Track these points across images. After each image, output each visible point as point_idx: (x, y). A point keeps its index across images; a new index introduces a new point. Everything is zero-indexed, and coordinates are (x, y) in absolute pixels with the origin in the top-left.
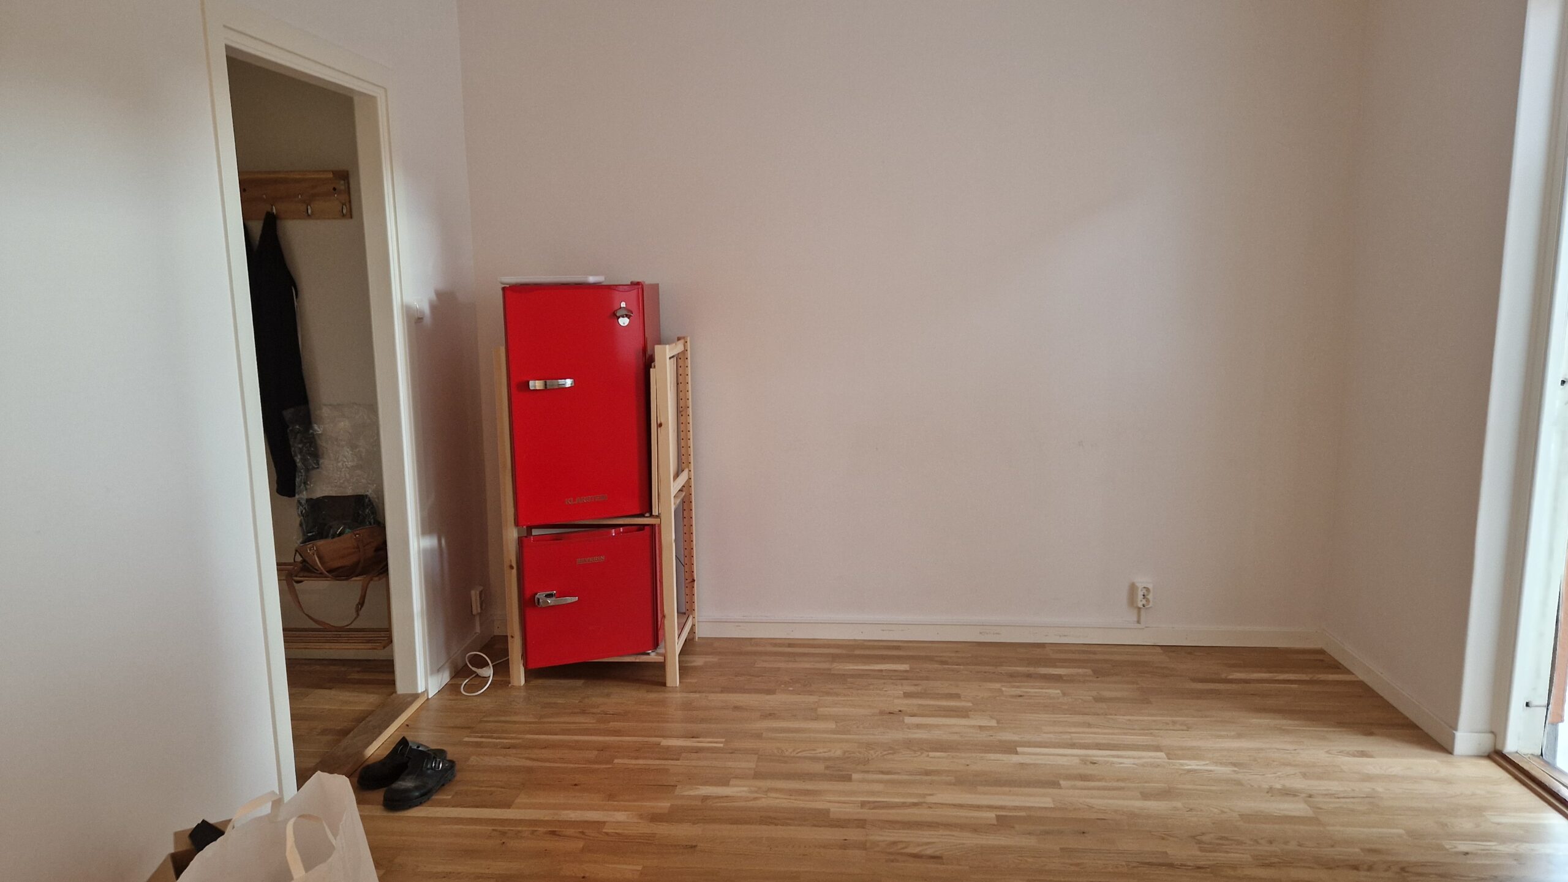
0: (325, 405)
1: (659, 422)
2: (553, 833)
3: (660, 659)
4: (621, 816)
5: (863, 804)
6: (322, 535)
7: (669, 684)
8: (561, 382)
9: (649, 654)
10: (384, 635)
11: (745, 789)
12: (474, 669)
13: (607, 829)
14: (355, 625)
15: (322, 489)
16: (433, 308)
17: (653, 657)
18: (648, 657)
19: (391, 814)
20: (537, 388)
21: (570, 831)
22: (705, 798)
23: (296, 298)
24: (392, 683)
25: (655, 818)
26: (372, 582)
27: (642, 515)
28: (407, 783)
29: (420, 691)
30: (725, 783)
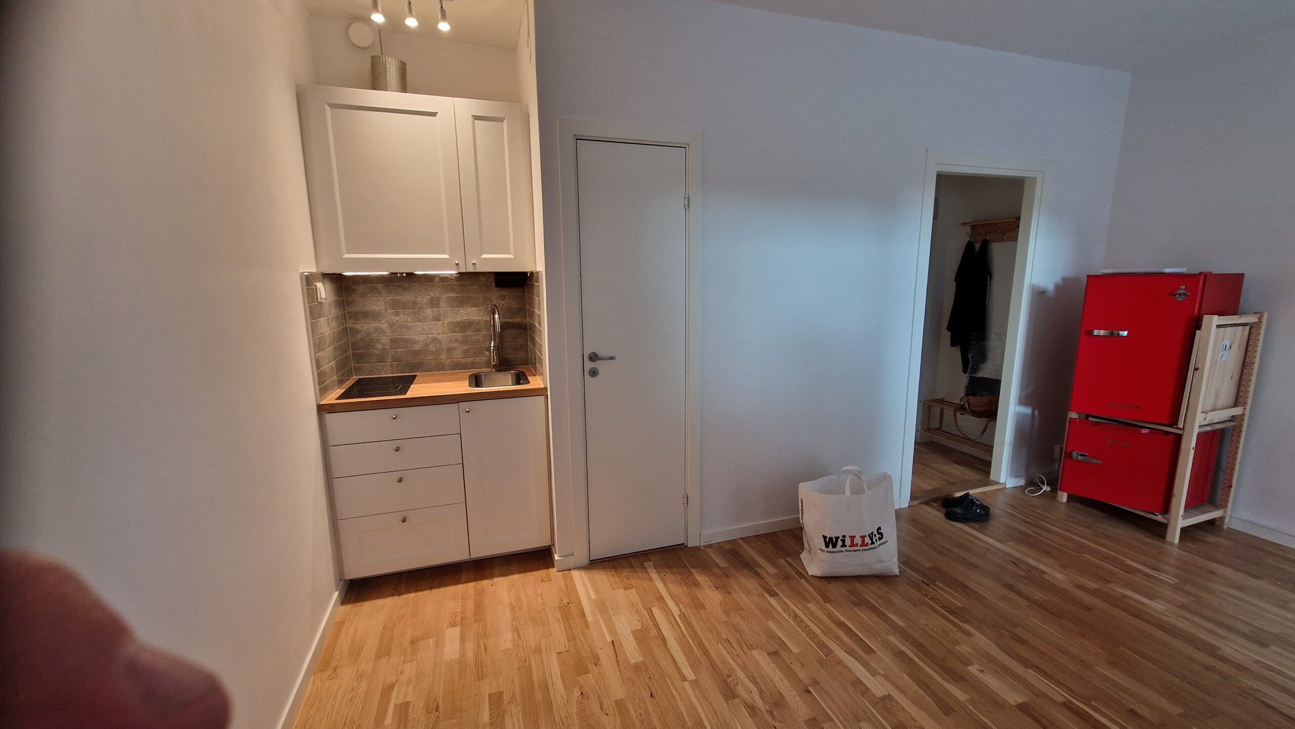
0: (993, 333)
1: (1196, 367)
2: (1014, 563)
3: (1164, 521)
4: (1059, 576)
5: (1257, 662)
6: (974, 394)
7: (1168, 538)
8: (1121, 333)
9: (1156, 515)
10: (989, 449)
11: (1164, 608)
12: (1040, 484)
13: (1046, 577)
14: (979, 441)
15: (981, 374)
16: (1058, 287)
17: (1159, 518)
18: (1156, 517)
19: (946, 520)
20: (1101, 335)
21: (1023, 566)
22: (1126, 596)
23: (990, 281)
24: (989, 473)
25: (1079, 587)
26: (991, 422)
27: (1171, 426)
28: (958, 510)
29: (1001, 482)
30: (1152, 597)
